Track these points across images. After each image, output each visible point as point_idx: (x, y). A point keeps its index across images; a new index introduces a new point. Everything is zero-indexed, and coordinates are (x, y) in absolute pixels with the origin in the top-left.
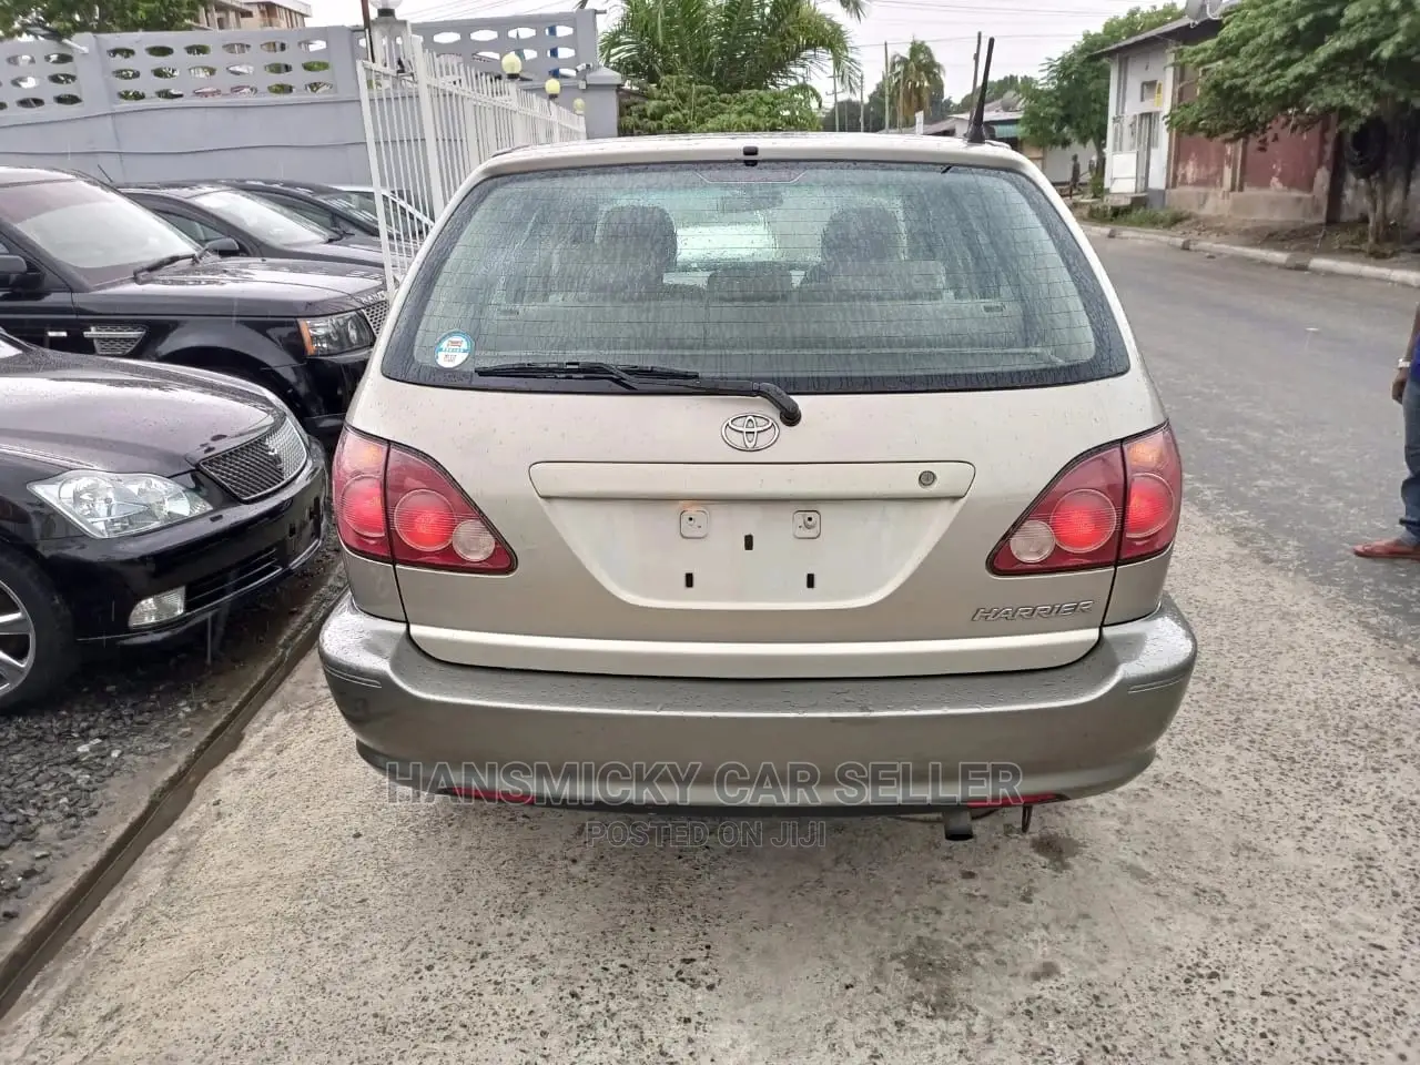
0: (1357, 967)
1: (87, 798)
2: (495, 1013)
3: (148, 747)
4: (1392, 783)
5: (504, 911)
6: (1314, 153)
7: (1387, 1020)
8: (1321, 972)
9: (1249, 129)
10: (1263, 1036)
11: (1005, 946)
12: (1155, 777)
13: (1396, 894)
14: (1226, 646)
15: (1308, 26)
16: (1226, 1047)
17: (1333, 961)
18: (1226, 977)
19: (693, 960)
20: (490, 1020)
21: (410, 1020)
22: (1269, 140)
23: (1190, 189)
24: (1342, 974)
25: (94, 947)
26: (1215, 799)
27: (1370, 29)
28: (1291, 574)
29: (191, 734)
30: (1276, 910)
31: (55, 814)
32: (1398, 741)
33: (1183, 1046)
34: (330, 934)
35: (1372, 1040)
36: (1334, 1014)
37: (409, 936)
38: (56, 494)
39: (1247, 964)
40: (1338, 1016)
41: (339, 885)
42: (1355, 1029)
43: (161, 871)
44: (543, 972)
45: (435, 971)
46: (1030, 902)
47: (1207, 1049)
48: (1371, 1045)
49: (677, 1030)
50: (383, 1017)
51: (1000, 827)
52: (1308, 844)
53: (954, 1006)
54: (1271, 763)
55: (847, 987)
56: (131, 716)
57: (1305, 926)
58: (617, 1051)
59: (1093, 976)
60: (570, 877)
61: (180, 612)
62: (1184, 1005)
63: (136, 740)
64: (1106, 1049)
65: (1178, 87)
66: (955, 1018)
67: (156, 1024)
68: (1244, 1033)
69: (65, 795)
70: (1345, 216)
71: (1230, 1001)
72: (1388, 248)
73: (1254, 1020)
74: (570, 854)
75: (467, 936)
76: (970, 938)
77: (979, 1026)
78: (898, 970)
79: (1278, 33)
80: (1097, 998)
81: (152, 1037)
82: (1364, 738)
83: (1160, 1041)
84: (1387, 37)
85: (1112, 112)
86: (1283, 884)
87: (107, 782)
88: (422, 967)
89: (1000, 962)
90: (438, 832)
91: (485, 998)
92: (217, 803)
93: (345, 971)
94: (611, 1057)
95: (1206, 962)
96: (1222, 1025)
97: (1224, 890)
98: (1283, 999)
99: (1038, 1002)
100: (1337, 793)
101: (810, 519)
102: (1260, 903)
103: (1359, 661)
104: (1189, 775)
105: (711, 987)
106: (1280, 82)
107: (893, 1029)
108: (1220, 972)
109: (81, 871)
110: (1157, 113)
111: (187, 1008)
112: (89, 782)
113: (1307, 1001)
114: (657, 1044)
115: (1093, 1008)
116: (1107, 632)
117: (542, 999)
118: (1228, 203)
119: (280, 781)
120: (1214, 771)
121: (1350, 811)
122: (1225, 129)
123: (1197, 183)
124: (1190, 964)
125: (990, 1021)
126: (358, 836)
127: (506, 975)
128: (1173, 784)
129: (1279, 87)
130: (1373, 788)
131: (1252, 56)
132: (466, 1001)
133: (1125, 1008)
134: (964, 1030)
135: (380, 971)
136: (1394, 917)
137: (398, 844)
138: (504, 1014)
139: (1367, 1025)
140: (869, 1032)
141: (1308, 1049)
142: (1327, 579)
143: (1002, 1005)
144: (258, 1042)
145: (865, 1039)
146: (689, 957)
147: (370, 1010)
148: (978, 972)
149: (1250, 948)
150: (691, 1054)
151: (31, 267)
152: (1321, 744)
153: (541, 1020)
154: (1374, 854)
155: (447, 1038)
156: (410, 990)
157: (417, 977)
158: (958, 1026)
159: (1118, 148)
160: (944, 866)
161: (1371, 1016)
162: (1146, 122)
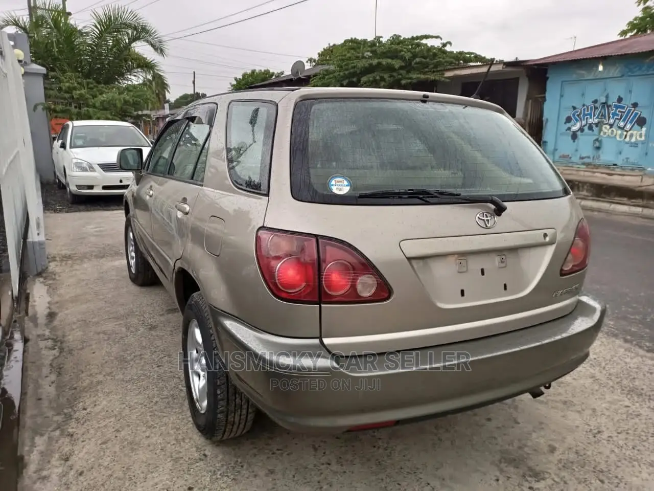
10: (633, 448)
11: (530, 443)
16: (629, 456)
18: (603, 431)
33: (618, 461)
39: (603, 424)
40: (643, 433)
53: (540, 473)
55: (497, 481)
66: (545, 478)
77: (556, 479)
96: (620, 449)
101: (503, 258)
125: (557, 475)
134: (553, 482)
141: (648, 448)
143: (553, 467)
148: (532, 457)
149: (598, 419)
158: (550, 481)
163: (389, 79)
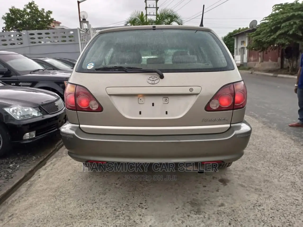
0: (292, 204)
1: (11, 175)
2: (97, 214)
3: (26, 165)
4: (299, 168)
5: (100, 194)
6: (277, 54)
7: (299, 214)
8: (284, 205)
9: (263, 49)
10: (271, 217)
11: (213, 200)
12: (246, 167)
13: (300, 190)
14: (261, 143)
15: (274, 29)
16: (263, 220)
17: (287, 203)
18: (263, 206)
19: (142, 203)
20: (96, 215)
21: (78, 215)
22: (268, 52)
23: (252, 62)
24: (289, 205)
25: (9, 203)
26: (259, 172)
27: (287, 28)
28: (275, 130)
29: (35, 163)
30: (274, 193)
31: (3, 178)
32: (300, 160)
33: (253, 220)
34: (61, 199)
35: (296, 218)
36: (287, 213)
37: (79, 199)
38: (9, 110)
39: (267, 203)
40: (288, 213)
41: (64, 189)
42: (292, 216)
43: (26, 189)
44: (108, 206)
45: (84, 206)
46: (218, 191)
47: (258, 220)
48: (296, 219)
49: (138, 217)
50: (72, 215)
51: (212, 177)
52: (280, 180)
53: (201, 212)
54: (271, 165)
55: (177, 208)
56: (22, 159)
57: (280, 196)
58: (124, 221)
59: (232, 206)
60: (116, 187)
61: (34, 136)
62: (253, 212)
63: (23, 164)
64: (235, 220)
65: (249, 42)
66: (201, 214)
67: (21, 217)
68: (267, 217)
69: (6, 174)
70: (285, 67)
71: (263, 210)
72: (294, 73)
73: (269, 214)
74: (116, 183)
75: (92, 199)
76: (205, 199)
77: (207, 216)
78: (188, 205)
79: (268, 30)
80: (233, 210)
81: (19, 220)
82: (292, 160)
83: (248, 219)
84: (291, 30)
85: (235, 47)
86: (275, 188)
87: (16, 172)
88: (81, 205)
89: (211, 203)
90: (87, 179)
91: (95, 211)
92: (39, 175)
93: (64, 206)
94: (123, 222)
95: (258, 203)
96: (262, 215)
97: (262, 189)
98: (276, 210)
99: (220, 211)
100: (286, 170)
101: (166, 99)
102: (270, 191)
103: (291, 146)
104: (254, 167)
105: (146, 209)
106: (269, 39)
107: (187, 217)
108: (261, 205)
109: (8, 189)
110: (245, 47)
111: (28, 214)
112: (12, 172)
113: (281, 211)
114: (133, 220)
115: (232, 212)
116: (232, 125)
117: (108, 211)
118: (260, 65)
119: (53, 171)
120: (259, 166)
121: (290, 174)
122: (259, 49)
123: (253, 61)
124: (254, 203)
125: (209, 215)
126: (69, 180)
127: (100, 206)
128: (250, 168)
129: (269, 40)
130: (295, 169)
131: (263, 34)
132: (91, 211)
133: (240, 212)
134: (203, 217)
135: (72, 206)
136: (300, 194)
137: (78, 181)
138: (99, 214)
139: (295, 215)
140: (182, 217)
141: (281, 220)
142: (283, 130)
143: (212, 212)
144: (43, 220)
145: (181, 219)
146: (141, 202)
147: (69, 213)
148: (206, 205)
149: (268, 200)
150: (141, 222)
151: (9, 70)
152: (283, 161)
153: (107, 215)
154: (295, 182)
155: (86, 219)
156: (78, 209)
157: (80, 207)
158: (202, 216)
159: (237, 54)
160: (199, 185)
161: (295, 213)
162: (242, 49)
163: (299, 23)
